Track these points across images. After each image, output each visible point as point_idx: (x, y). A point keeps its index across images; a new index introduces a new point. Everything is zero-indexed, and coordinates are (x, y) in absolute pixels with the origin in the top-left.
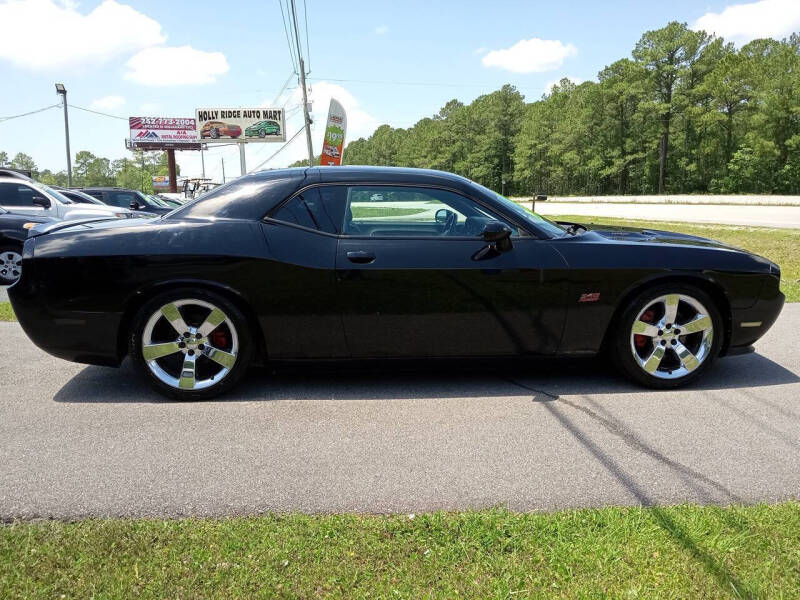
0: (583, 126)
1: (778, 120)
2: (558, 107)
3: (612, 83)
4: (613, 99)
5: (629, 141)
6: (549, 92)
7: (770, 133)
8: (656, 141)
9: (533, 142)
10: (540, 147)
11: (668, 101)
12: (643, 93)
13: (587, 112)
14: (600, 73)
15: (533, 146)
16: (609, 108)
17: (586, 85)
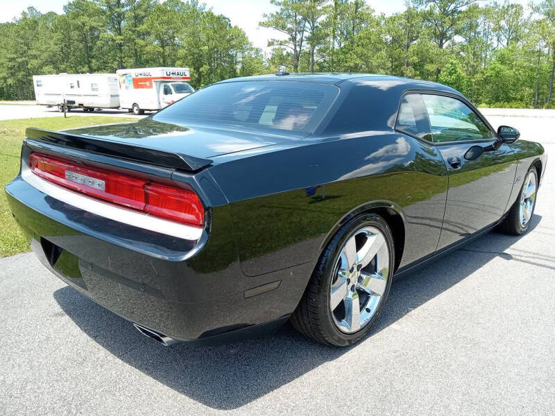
0: (56, 47)
1: (193, 54)
2: (30, 29)
3: (76, 16)
4: (77, 28)
5: (94, 61)
6: (19, 17)
7: (190, 63)
8: (116, 63)
9: (13, 56)
10: (19, 60)
11: (120, 34)
12: (102, 27)
13: (58, 36)
14: (65, 7)
15: (12, 60)
16: (75, 34)
17: (51, 14)
